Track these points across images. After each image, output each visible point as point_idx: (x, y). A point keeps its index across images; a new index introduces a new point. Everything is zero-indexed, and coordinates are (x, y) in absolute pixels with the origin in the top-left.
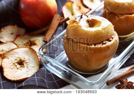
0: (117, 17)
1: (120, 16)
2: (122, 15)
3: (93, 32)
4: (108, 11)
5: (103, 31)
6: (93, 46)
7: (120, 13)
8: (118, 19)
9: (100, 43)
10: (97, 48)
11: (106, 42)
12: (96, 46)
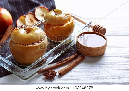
0: (51, 27)
1: (53, 26)
2: (55, 26)
3: (27, 36)
4: (46, 23)
5: (34, 36)
6: (26, 46)
7: (54, 24)
8: (51, 28)
9: (31, 44)
10: (28, 47)
11: (36, 43)
12: (28, 46)
